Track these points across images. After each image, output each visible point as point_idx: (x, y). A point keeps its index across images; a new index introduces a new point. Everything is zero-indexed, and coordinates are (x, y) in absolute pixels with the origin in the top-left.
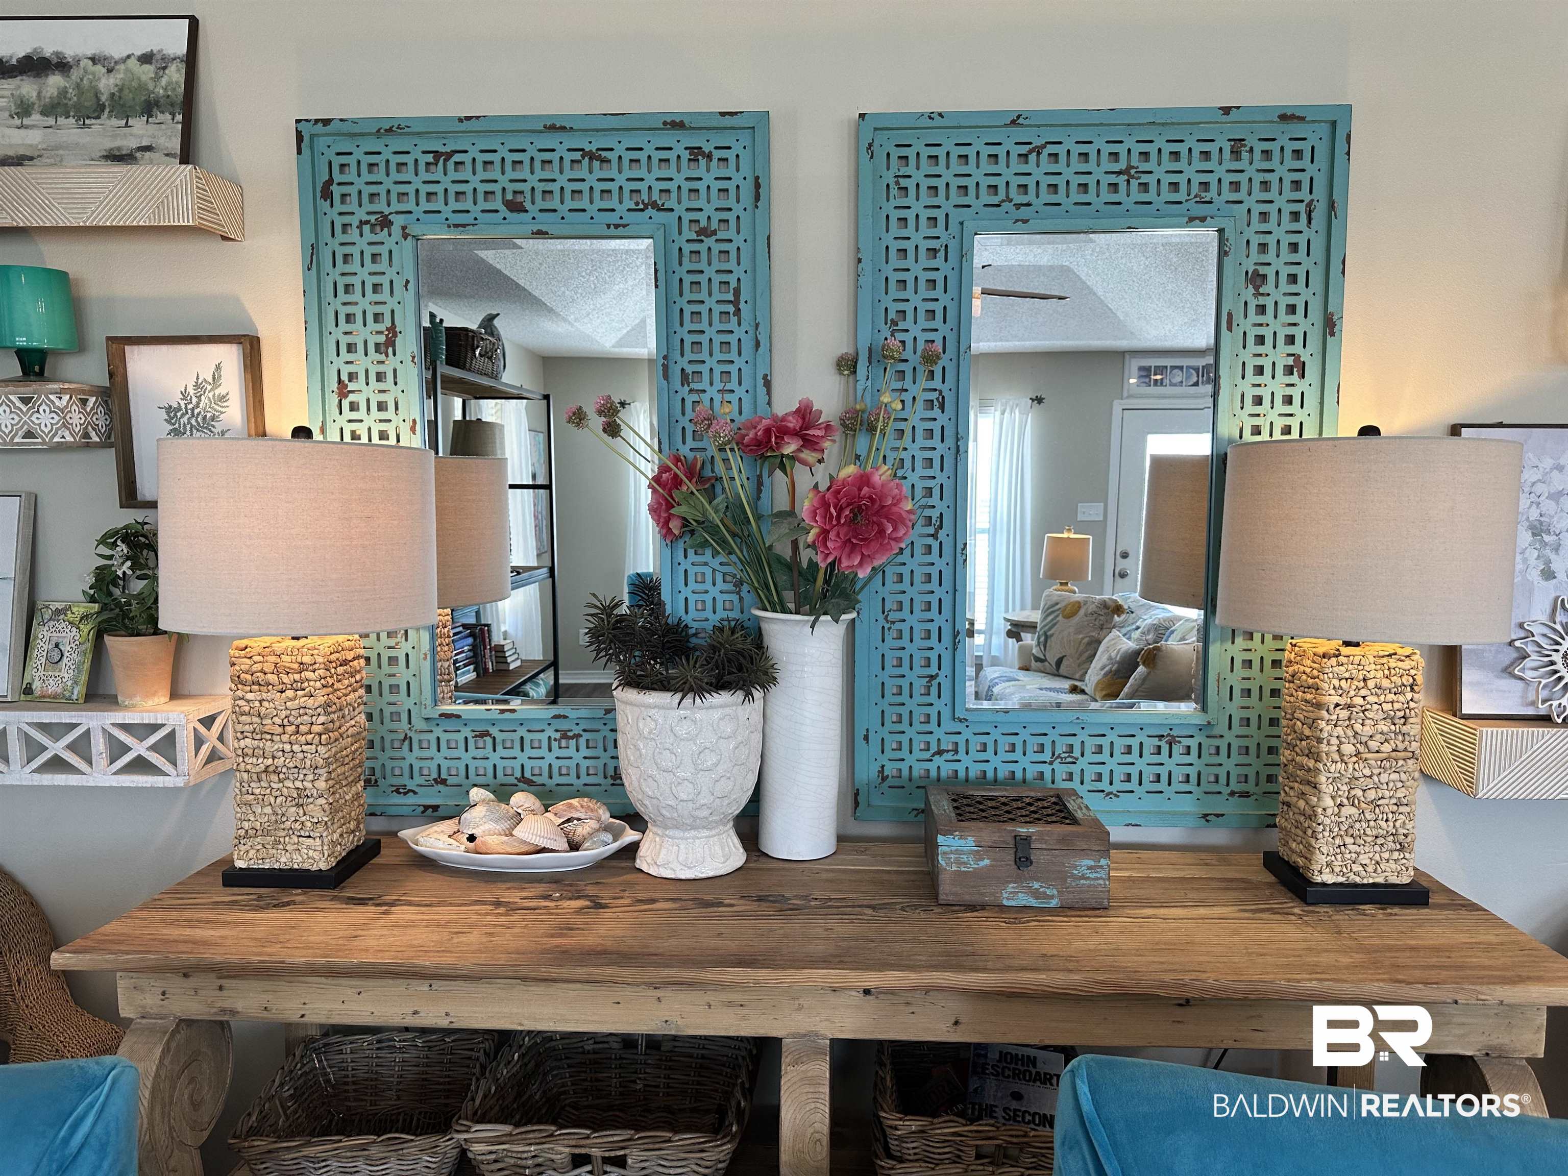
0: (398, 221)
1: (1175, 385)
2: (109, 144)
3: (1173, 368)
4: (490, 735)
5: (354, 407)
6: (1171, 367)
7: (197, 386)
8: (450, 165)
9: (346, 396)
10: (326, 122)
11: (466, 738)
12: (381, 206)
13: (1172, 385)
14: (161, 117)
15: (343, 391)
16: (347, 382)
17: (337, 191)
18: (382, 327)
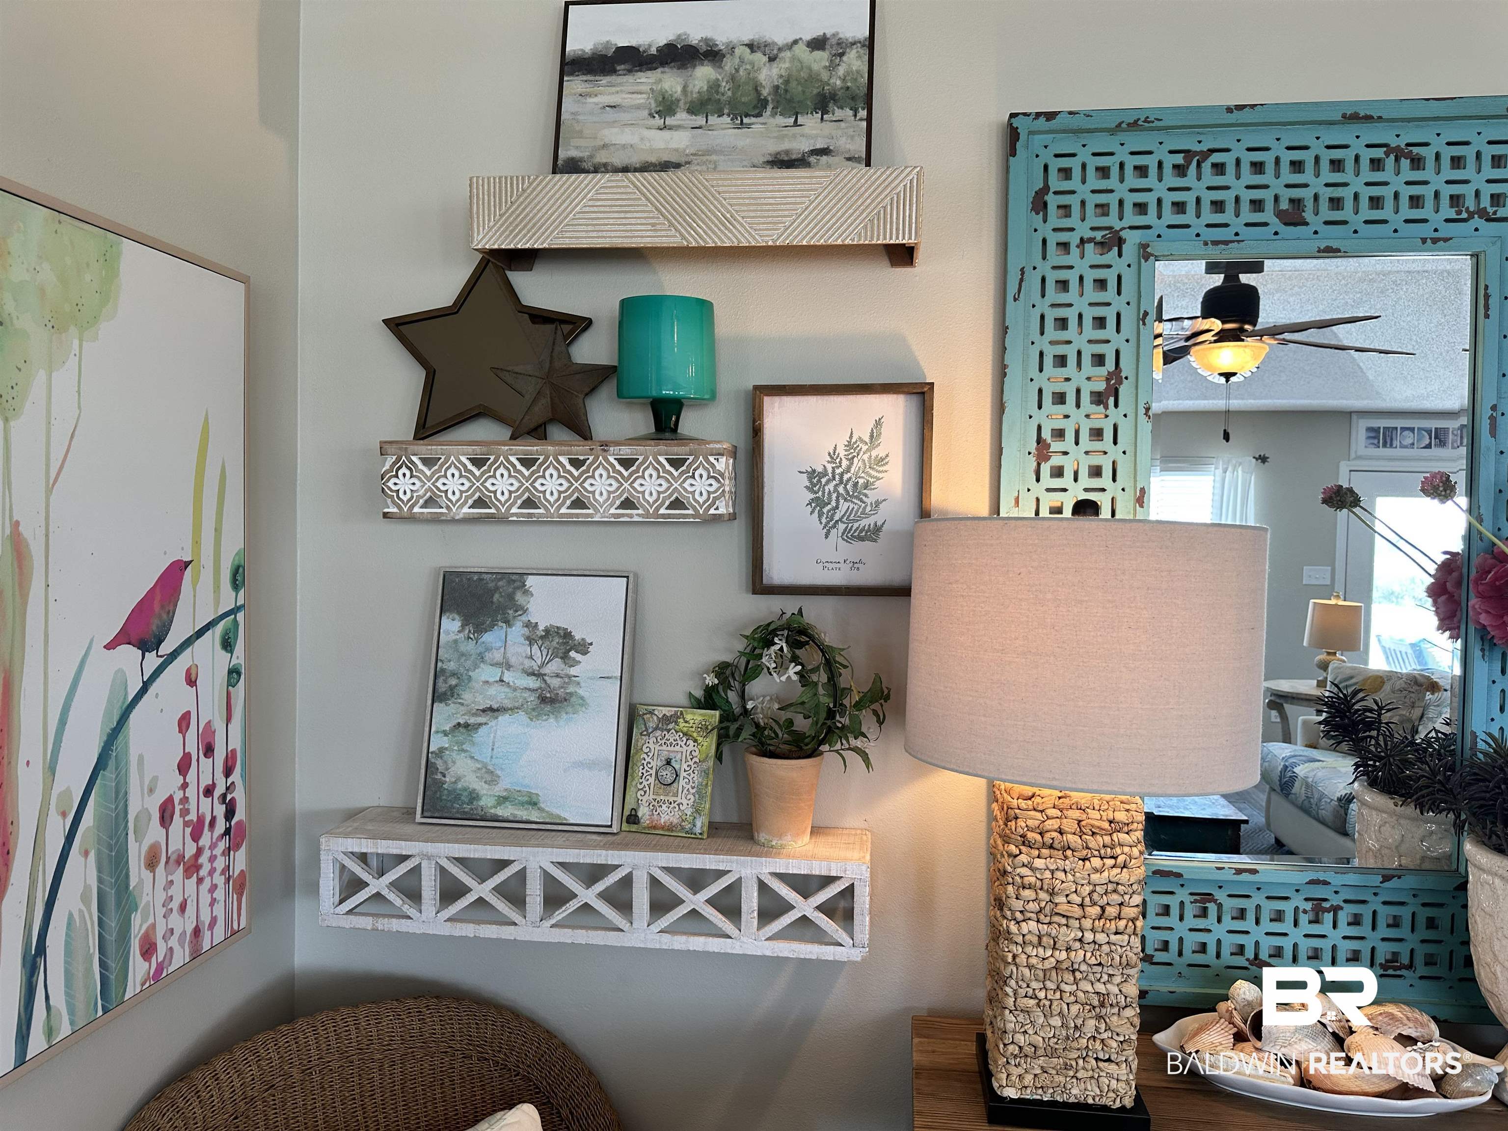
0: (1132, 239)
1: (1406, 447)
2: (773, 147)
3: (1404, 429)
4: (1215, 901)
5: (1058, 472)
6: (1401, 428)
7: (849, 445)
8: (1207, 166)
9: (1048, 458)
10: (1050, 116)
11: (1182, 903)
12: (1112, 220)
13: (1402, 446)
14: (839, 113)
15: (1042, 451)
16: (1049, 440)
17: (1052, 201)
18: (1103, 371)
